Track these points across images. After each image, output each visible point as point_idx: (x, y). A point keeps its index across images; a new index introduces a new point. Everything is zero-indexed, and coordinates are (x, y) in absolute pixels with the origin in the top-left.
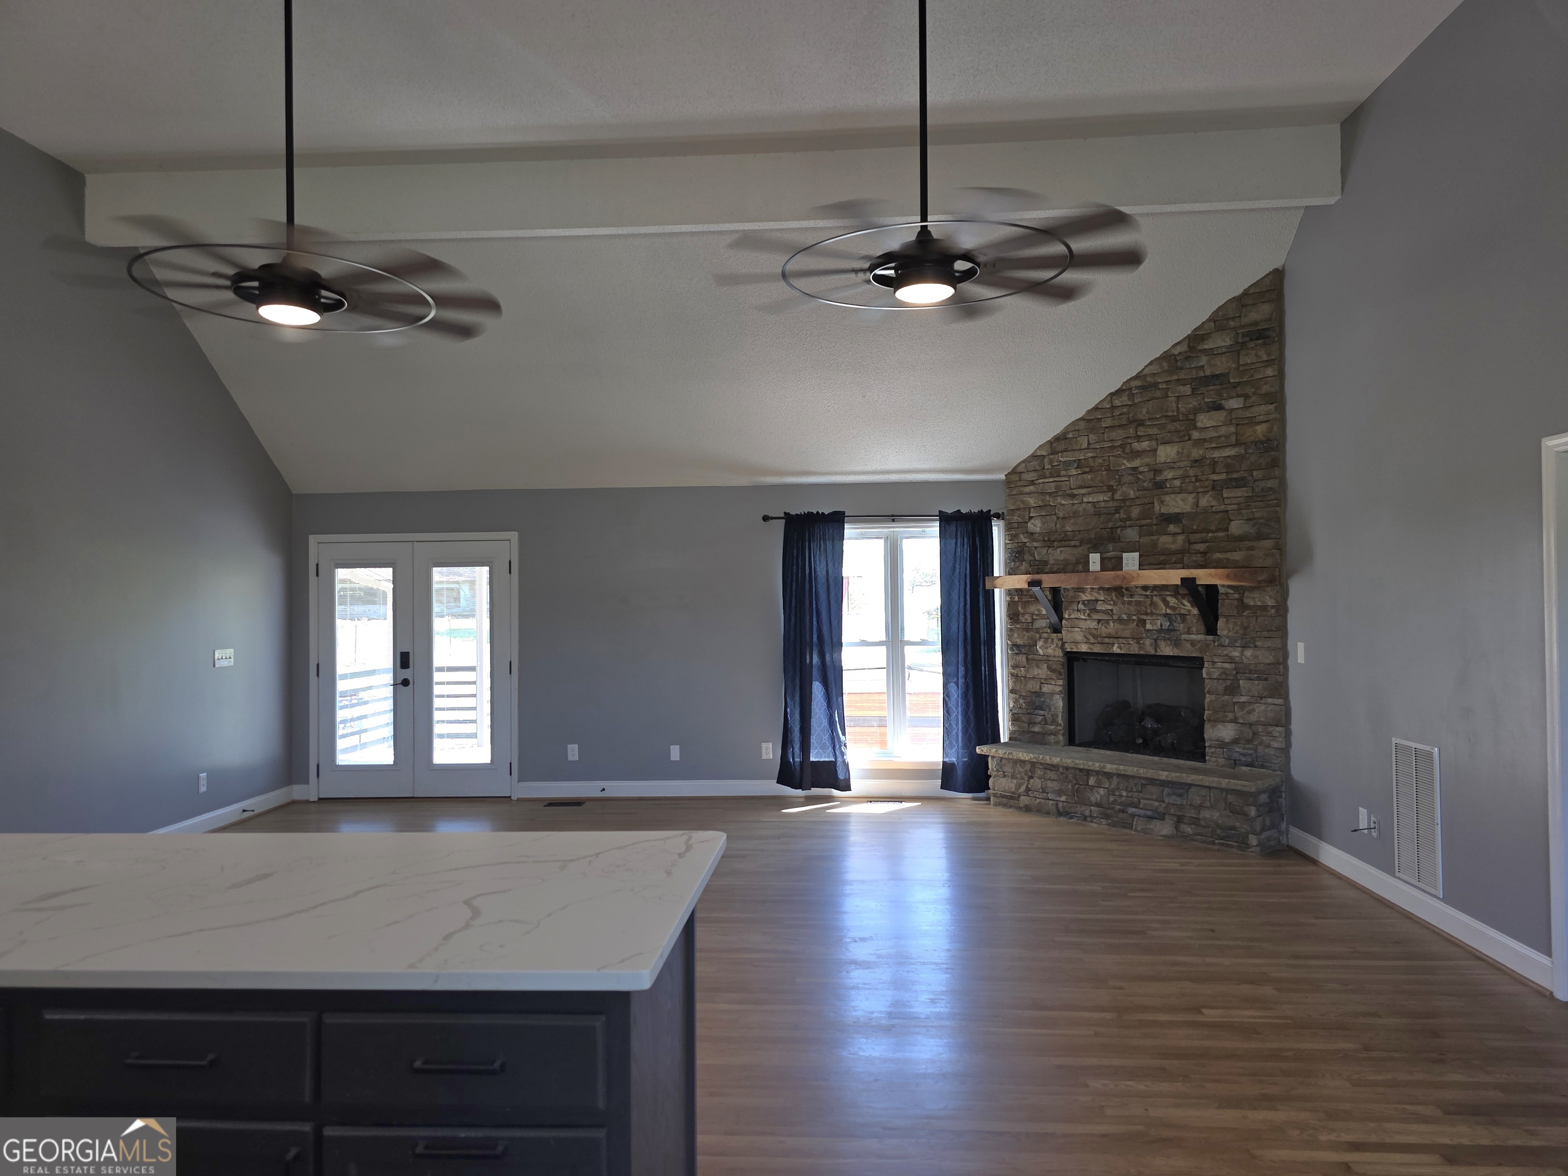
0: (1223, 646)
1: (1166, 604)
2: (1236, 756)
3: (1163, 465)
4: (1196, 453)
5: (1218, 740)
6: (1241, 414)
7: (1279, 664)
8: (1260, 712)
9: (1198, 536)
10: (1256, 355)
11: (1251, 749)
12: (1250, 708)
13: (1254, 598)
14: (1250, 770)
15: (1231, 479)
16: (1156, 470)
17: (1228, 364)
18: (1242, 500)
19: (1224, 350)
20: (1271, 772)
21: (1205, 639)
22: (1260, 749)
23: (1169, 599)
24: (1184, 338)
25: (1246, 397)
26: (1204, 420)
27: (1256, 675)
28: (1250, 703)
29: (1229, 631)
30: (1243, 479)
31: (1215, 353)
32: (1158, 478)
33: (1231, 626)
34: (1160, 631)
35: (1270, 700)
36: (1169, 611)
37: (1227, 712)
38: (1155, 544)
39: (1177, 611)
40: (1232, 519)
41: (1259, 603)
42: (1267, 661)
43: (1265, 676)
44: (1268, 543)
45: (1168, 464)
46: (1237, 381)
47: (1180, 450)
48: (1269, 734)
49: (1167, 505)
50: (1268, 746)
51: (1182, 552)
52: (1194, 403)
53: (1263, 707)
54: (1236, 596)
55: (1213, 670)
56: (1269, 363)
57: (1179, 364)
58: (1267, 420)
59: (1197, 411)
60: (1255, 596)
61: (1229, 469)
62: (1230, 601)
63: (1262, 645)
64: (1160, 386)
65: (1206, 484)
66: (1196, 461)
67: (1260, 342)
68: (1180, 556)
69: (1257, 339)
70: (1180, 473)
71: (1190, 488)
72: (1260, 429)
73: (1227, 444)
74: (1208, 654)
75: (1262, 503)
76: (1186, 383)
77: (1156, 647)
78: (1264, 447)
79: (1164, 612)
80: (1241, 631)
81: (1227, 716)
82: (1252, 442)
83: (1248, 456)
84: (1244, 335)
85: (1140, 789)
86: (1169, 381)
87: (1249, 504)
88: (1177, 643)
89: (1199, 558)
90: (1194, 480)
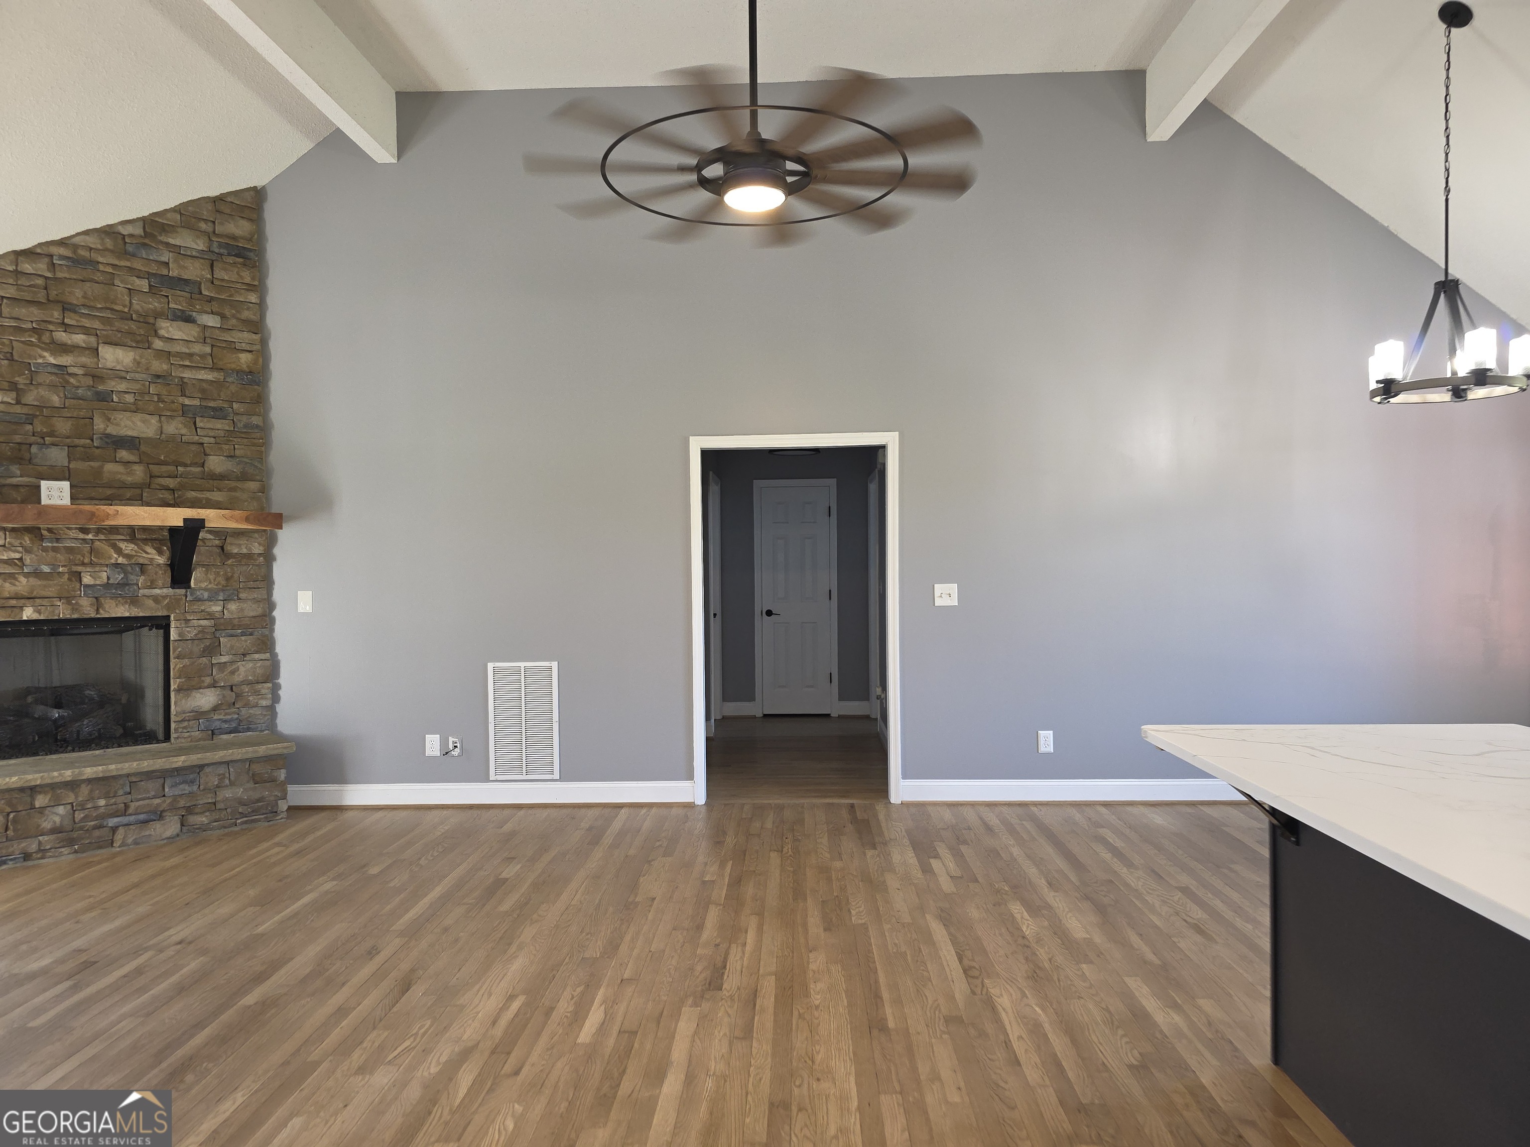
0: (199, 600)
1: (119, 551)
2: (217, 724)
3: (109, 371)
4: (159, 366)
5: (192, 711)
6: (218, 334)
7: (265, 616)
8: (245, 670)
9: (164, 468)
10: (238, 274)
11: (234, 713)
12: (233, 668)
13: (240, 545)
14: (234, 736)
15: (206, 407)
16: (96, 376)
17: (203, 273)
18: (222, 433)
19: (194, 254)
20: (258, 733)
21: (174, 593)
22: (244, 711)
23: (122, 545)
24: (137, 218)
25: (223, 317)
26: (170, 329)
27: (240, 631)
28: (232, 662)
29: (210, 583)
30: (221, 409)
31: (182, 252)
32: (101, 388)
33: (212, 577)
34: (107, 586)
35: (257, 656)
36: (121, 560)
37: (204, 676)
38: (98, 473)
39: (134, 560)
40: (208, 453)
41: (245, 551)
42: (252, 614)
43: (250, 630)
44: (253, 485)
45: (118, 372)
46: (212, 295)
47: (137, 358)
48: (257, 693)
49: (117, 425)
50: (256, 706)
51: (141, 486)
52: (156, 304)
53: (251, 665)
54: (217, 542)
55: (188, 629)
56: (251, 288)
57: (130, 248)
58: (249, 349)
59: (158, 315)
60: (241, 542)
61: (205, 395)
62: (207, 548)
63: (247, 597)
64: (101, 267)
65: (174, 406)
66: (158, 377)
67: (241, 260)
68: (138, 491)
69: (236, 256)
70: (136, 387)
71: (151, 408)
72: (245, 358)
73: (203, 366)
74: (177, 611)
75: (246, 440)
76: (142, 276)
77: (98, 606)
78: (247, 378)
79: (113, 561)
80: (223, 583)
81: (203, 681)
82: (233, 370)
83: (228, 384)
84: (220, 245)
85: (128, 790)
86: (117, 265)
87: (231, 439)
88: (134, 601)
89: (167, 496)
90: (156, 399)
